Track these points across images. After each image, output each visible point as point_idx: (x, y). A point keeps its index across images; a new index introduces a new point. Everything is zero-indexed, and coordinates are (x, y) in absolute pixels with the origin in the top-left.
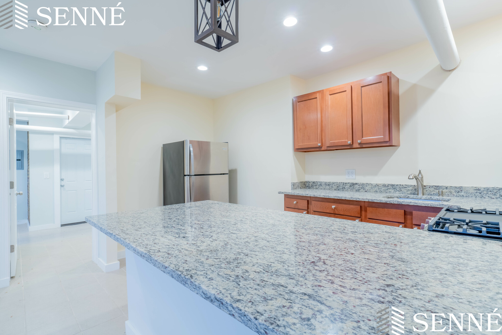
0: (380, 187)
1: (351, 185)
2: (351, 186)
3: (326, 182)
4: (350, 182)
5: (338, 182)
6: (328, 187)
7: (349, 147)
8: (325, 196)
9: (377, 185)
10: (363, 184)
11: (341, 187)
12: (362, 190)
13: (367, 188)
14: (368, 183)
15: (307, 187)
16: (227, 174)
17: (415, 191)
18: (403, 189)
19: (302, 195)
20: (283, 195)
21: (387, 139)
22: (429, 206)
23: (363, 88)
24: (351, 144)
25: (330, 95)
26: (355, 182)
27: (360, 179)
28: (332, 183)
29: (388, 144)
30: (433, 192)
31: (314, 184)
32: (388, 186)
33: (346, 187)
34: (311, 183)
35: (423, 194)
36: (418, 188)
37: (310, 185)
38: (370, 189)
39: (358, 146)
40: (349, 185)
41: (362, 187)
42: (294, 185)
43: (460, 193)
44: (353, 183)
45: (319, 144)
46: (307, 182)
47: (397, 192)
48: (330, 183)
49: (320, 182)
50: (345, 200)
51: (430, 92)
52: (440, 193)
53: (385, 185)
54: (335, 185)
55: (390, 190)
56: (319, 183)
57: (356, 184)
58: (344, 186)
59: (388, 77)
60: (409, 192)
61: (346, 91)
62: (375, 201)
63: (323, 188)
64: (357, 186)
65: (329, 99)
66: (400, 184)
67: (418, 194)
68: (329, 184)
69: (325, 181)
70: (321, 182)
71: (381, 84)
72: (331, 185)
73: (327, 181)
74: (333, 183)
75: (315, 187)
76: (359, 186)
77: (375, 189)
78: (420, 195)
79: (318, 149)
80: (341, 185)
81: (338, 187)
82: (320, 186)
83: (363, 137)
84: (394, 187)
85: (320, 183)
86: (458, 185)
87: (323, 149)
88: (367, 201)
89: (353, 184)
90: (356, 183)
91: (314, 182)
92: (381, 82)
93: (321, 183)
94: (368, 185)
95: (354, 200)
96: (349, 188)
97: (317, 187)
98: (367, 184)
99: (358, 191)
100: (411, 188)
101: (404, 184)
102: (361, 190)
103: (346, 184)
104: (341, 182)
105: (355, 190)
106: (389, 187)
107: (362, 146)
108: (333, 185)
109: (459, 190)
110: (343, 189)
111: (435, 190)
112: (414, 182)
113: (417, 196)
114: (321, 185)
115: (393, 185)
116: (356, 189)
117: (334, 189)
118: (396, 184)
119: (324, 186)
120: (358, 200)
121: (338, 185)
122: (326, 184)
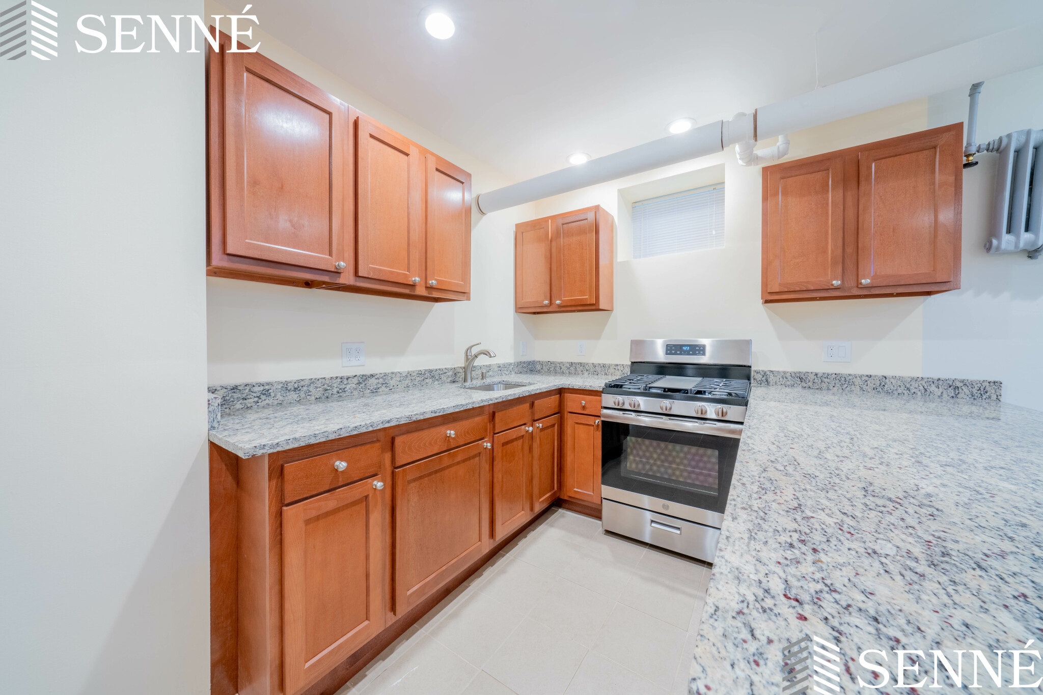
0: (413, 378)
1: (361, 381)
2: (359, 383)
3: (287, 383)
4: (358, 374)
5: (328, 376)
6: (293, 396)
9: (409, 374)
10: (385, 375)
11: (335, 390)
13: (392, 382)
14: (395, 371)
17: (454, 377)
18: (442, 376)
19: (371, 429)
25: (371, 136)
26: (368, 373)
27: (376, 365)
28: (307, 383)
31: (236, 396)
32: (425, 374)
33: (348, 387)
38: (398, 383)
39: (422, 294)
40: (355, 380)
44: (365, 376)
48: (302, 383)
49: (260, 385)
53: (420, 372)
54: (317, 388)
55: (427, 381)
57: (372, 376)
58: (343, 386)
61: (409, 155)
63: (276, 402)
64: (373, 381)
66: (439, 368)
68: (296, 386)
69: (283, 379)
70: (268, 384)
72: (305, 388)
73: (288, 379)
74: (312, 382)
76: (377, 381)
77: (406, 382)
80: (335, 385)
81: (327, 390)
82: (263, 397)
84: (432, 374)
85: (262, 388)
89: (365, 378)
90: (372, 373)
91: (235, 388)
93: (267, 387)
94: (394, 376)
96: (355, 389)
97: (250, 402)
98: (392, 373)
100: (451, 373)
102: (380, 390)
103: (347, 379)
104: (334, 376)
105: (369, 391)
106: (426, 376)
108: (311, 389)
112: (461, 362)
114: (266, 393)
115: (431, 371)
116: (372, 388)
117: (313, 398)
118: (435, 368)
119: (279, 396)
121: (326, 386)
122: (286, 387)
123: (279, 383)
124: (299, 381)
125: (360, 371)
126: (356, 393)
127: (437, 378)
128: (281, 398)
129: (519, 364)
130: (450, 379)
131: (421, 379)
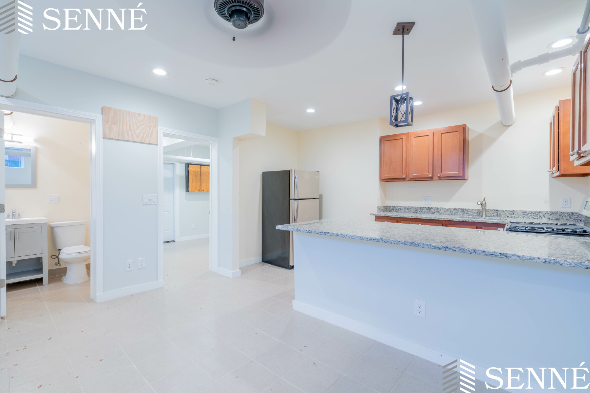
0: (451, 211)
1: (428, 209)
2: (427, 210)
3: (405, 207)
4: (427, 207)
5: (416, 206)
6: (407, 211)
7: (430, 179)
8: (413, 217)
9: (449, 209)
10: (438, 208)
11: (419, 211)
12: (437, 213)
13: (441, 212)
14: (442, 207)
15: (388, 210)
16: (318, 199)
17: (479, 214)
20: (374, 216)
21: (461, 174)
22: (495, 223)
23: (442, 134)
24: (432, 177)
25: (415, 137)
26: (431, 207)
27: (435, 205)
29: (462, 178)
30: (493, 214)
31: (394, 208)
32: (458, 210)
33: (423, 210)
34: (391, 208)
35: (486, 216)
36: (482, 212)
37: (391, 209)
38: (444, 212)
39: (437, 179)
40: (426, 209)
41: (437, 210)
42: (379, 208)
43: (512, 215)
44: (429, 208)
45: (404, 176)
46: (388, 206)
47: (466, 215)
50: (430, 219)
51: (492, 140)
52: (499, 215)
53: (456, 209)
56: (398, 207)
57: (432, 208)
58: (422, 210)
59: (463, 128)
60: (475, 215)
61: (428, 135)
62: (455, 220)
63: (403, 212)
64: (432, 210)
65: (414, 141)
66: (468, 208)
67: (482, 216)
68: (408, 208)
70: (401, 207)
71: (458, 132)
72: (410, 209)
73: (406, 206)
74: (412, 208)
75: (395, 211)
76: (434, 210)
77: (448, 212)
78: (484, 216)
79: (402, 180)
80: (419, 209)
81: (416, 210)
82: (400, 210)
83: (441, 172)
84: (463, 211)
85: (400, 207)
86: (511, 209)
87: (406, 180)
88: (448, 220)
90: (432, 207)
91: (394, 207)
92: (458, 131)
94: (441, 209)
95: (437, 219)
97: (397, 210)
98: (441, 208)
99: (433, 213)
100: (476, 212)
101: (471, 208)
103: (423, 208)
104: (419, 206)
105: (431, 213)
107: (440, 178)
108: (412, 209)
109: (513, 212)
110: (421, 212)
111: (494, 213)
112: (479, 207)
113: (481, 217)
114: (400, 209)
115: (462, 209)
117: (413, 212)
118: (465, 208)
120: (441, 219)
121: (416, 209)
122: (405, 208)
123: (403, 207)
124: (408, 207)
125: (427, 206)
126: (426, 213)
127: (466, 212)
128: (404, 211)
129: (552, 213)
130: (475, 214)
131: (456, 212)
